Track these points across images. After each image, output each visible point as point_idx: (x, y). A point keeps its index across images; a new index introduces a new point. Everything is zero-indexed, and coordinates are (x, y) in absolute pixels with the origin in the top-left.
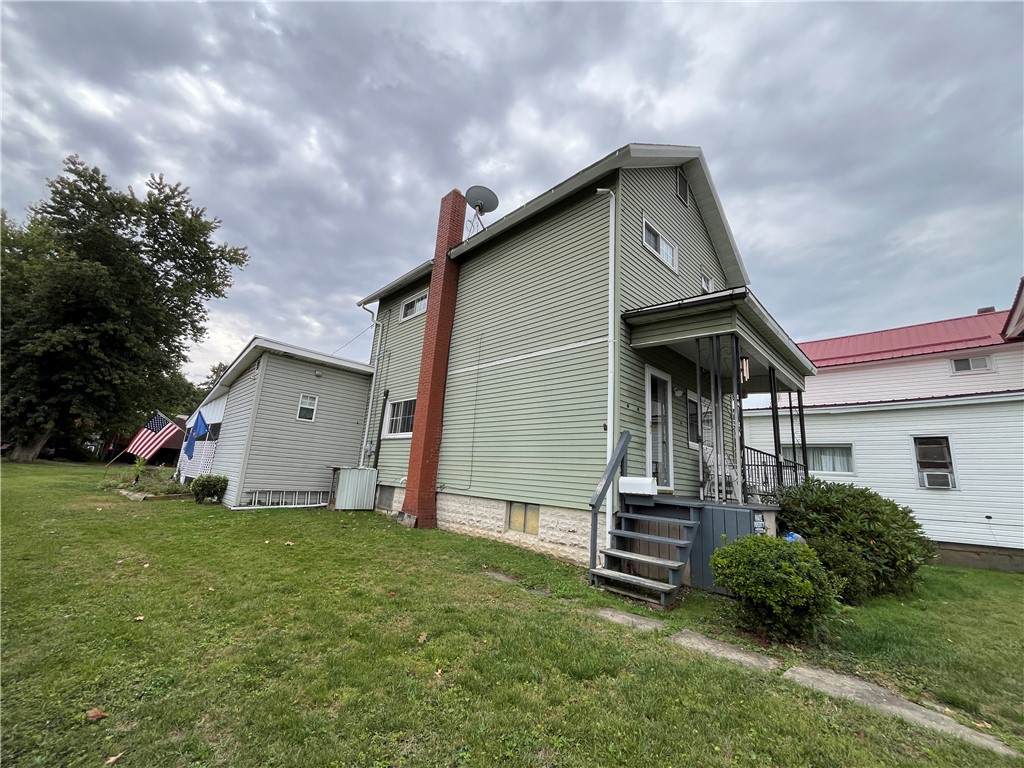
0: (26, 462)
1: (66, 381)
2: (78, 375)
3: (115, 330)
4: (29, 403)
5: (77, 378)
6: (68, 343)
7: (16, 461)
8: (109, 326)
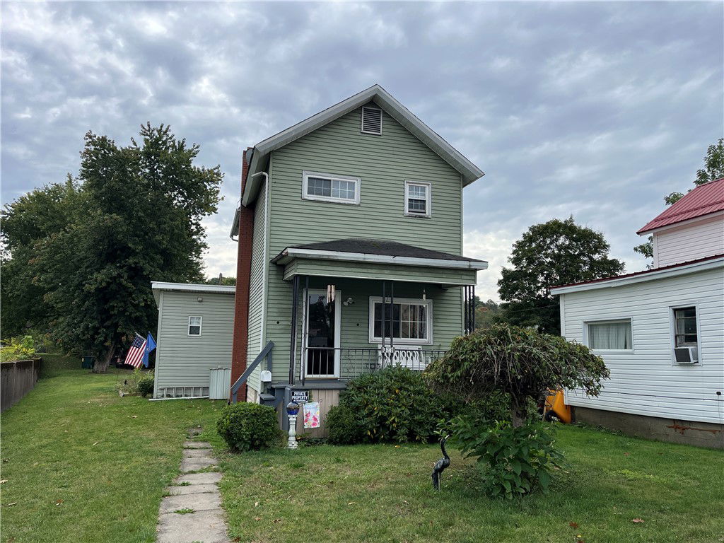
0: (102, 373)
1: (113, 307)
2: (120, 302)
3: (136, 263)
4: (94, 327)
5: (120, 305)
6: (108, 280)
7: (96, 372)
8: (131, 261)
